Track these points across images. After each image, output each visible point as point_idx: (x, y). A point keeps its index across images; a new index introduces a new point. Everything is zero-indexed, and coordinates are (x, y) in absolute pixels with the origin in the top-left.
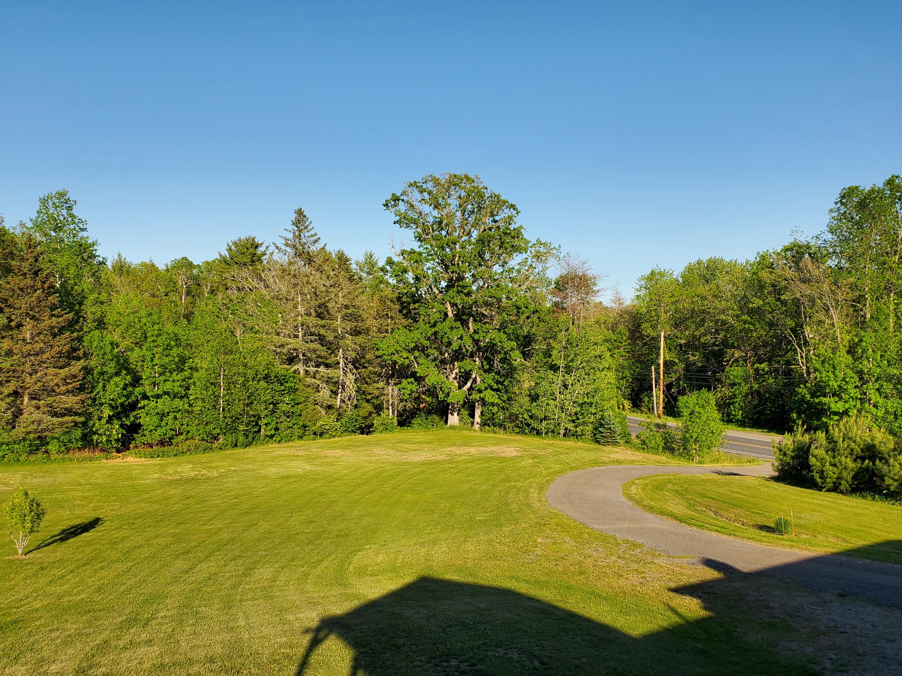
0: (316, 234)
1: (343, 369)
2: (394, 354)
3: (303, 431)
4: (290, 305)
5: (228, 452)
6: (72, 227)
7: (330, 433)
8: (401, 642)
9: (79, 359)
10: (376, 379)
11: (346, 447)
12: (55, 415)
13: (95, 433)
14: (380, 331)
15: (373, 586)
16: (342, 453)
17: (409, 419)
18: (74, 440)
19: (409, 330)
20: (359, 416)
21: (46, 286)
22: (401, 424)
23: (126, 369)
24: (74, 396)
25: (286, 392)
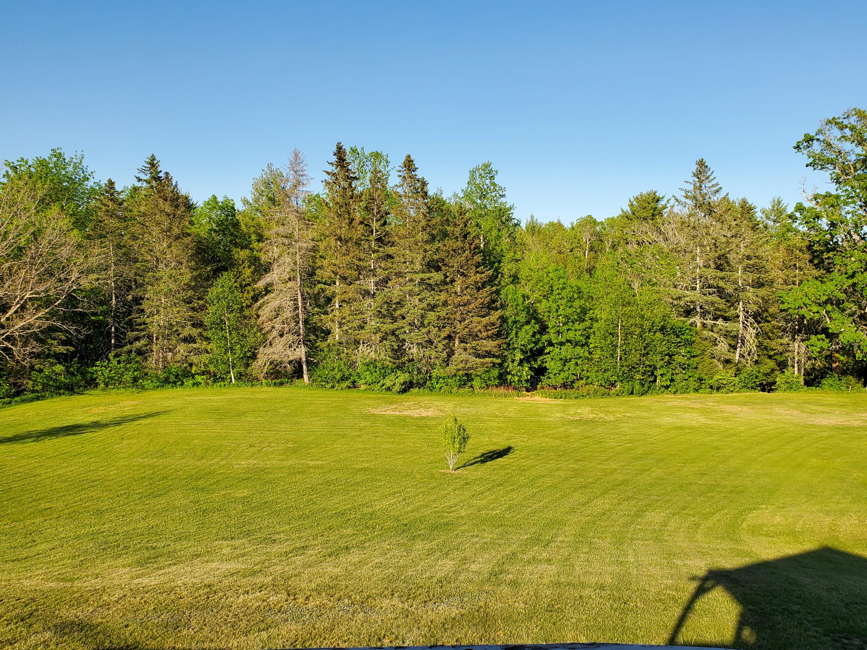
0: (717, 184)
1: (743, 323)
2: (802, 308)
3: (699, 384)
4: (688, 256)
5: (624, 398)
6: (494, 194)
7: (727, 388)
8: (796, 608)
9: (496, 309)
10: (780, 334)
11: (744, 404)
12: (478, 356)
13: (509, 373)
14: (786, 283)
15: (768, 546)
16: (740, 409)
17: (818, 378)
18: (492, 378)
19: (821, 281)
20: (759, 372)
21: (473, 246)
22: (808, 383)
23: (535, 318)
24: (493, 340)
25: (682, 344)
